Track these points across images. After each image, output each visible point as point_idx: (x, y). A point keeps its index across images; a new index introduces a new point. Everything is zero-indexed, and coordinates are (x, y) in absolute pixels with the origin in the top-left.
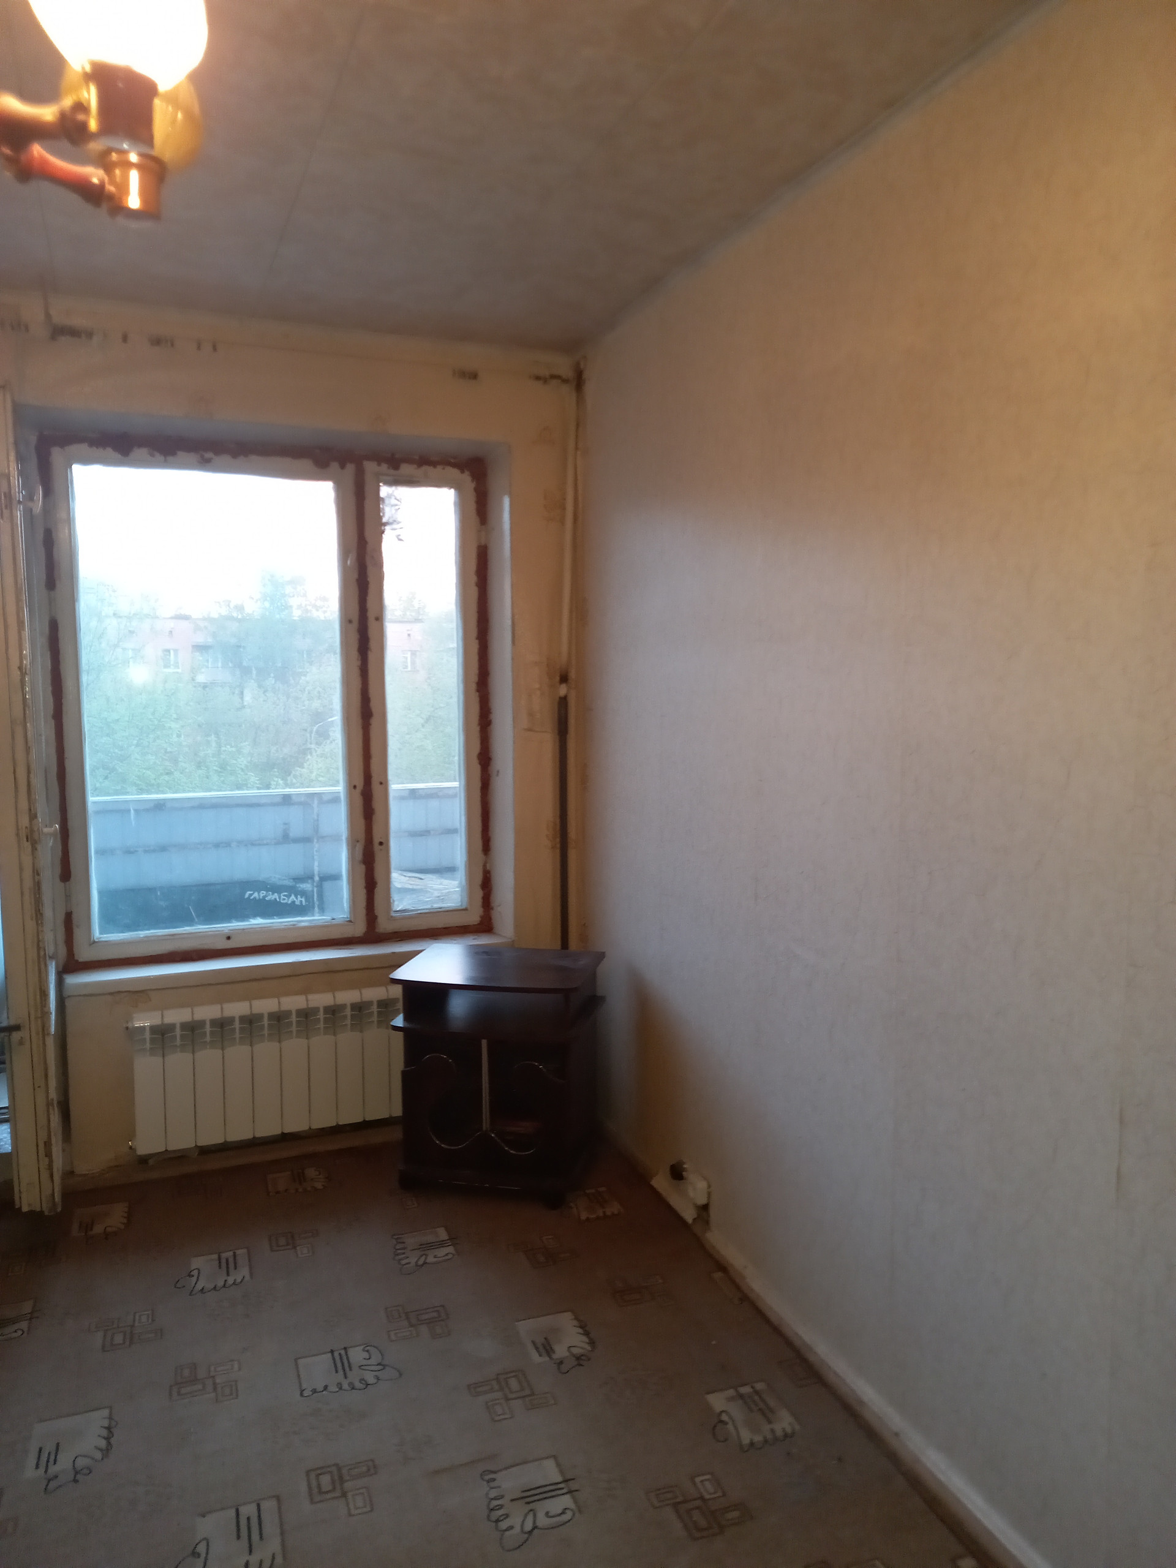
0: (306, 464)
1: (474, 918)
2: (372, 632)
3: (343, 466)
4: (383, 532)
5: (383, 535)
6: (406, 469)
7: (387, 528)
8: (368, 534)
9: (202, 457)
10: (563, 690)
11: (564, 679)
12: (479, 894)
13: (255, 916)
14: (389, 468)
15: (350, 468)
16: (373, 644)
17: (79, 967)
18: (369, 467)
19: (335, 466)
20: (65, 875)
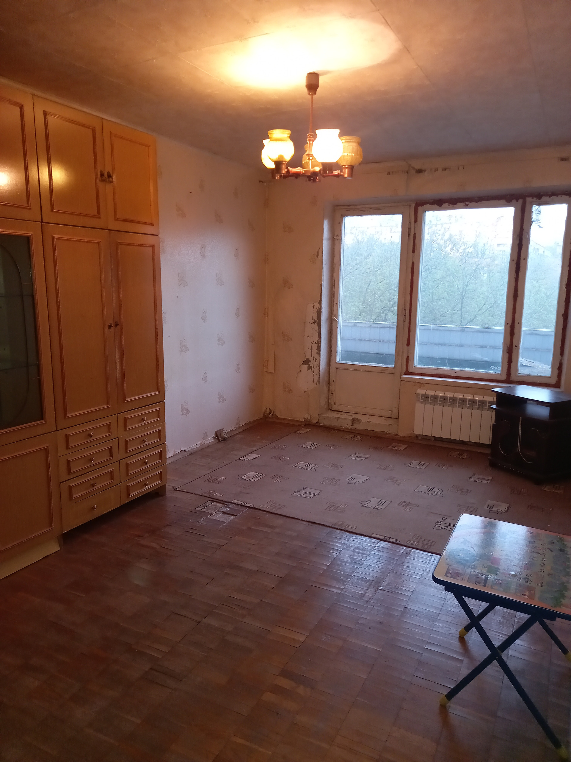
0: (503, 201)
1: (553, 381)
2: (522, 265)
3: (517, 201)
4: (531, 225)
5: (531, 226)
6: (544, 199)
7: (533, 223)
8: (525, 227)
9: (465, 204)
12: (557, 372)
14: (537, 199)
15: (521, 201)
16: (521, 269)
17: (407, 373)
18: (529, 199)
19: (514, 201)
20: (408, 345)
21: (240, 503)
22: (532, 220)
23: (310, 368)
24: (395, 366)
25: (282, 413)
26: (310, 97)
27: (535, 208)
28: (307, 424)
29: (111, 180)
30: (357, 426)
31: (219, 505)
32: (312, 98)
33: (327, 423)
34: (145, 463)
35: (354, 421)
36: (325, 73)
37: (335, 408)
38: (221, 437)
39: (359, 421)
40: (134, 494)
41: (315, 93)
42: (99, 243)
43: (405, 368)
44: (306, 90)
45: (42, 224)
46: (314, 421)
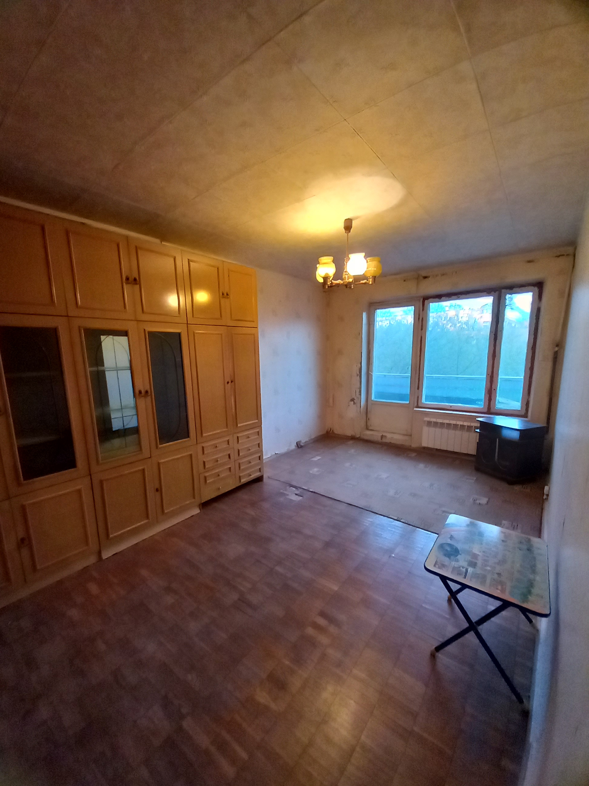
0: (485, 294)
1: (523, 413)
2: (499, 335)
3: (495, 292)
5: (505, 309)
6: (515, 289)
8: (500, 310)
10: (556, 349)
11: (557, 346)
12: (525, 407)
13: (459, 403)
14: (509, 290)
15: (497, 293)
16: (498, 338)
17: (418, 407)
18: (503, 291)
19: (493, 293)
20: (418, 388)
21: (306, 488)
22: (506, 305)
23: (354, 403)
24: (409, 402)
25: (338, 430)
26: (346, 234)
27: (508, 296)
28: (353, 438)
29: (228, 296)
30: (384, 440)
31: (294, 489)
32: (348, 235)
33: (366, 438)
34: (250, 462)
35: (382, 437)
36: (357, 218)
37: (370, 428)
38: (299, 445)
39: (385, 436)
40: (244, 480)
41: (350, 232)
42: (221, 335)
43: (416, 404)
44: (344, 230)
45: (187, 325)
46: (358, 436)
